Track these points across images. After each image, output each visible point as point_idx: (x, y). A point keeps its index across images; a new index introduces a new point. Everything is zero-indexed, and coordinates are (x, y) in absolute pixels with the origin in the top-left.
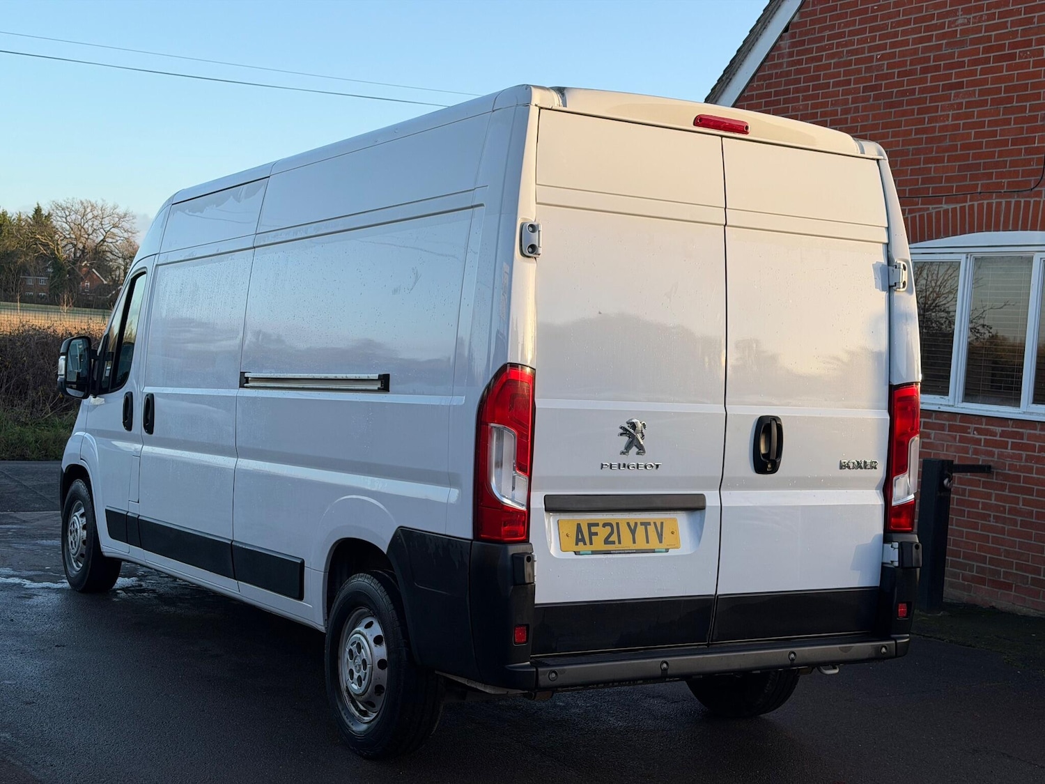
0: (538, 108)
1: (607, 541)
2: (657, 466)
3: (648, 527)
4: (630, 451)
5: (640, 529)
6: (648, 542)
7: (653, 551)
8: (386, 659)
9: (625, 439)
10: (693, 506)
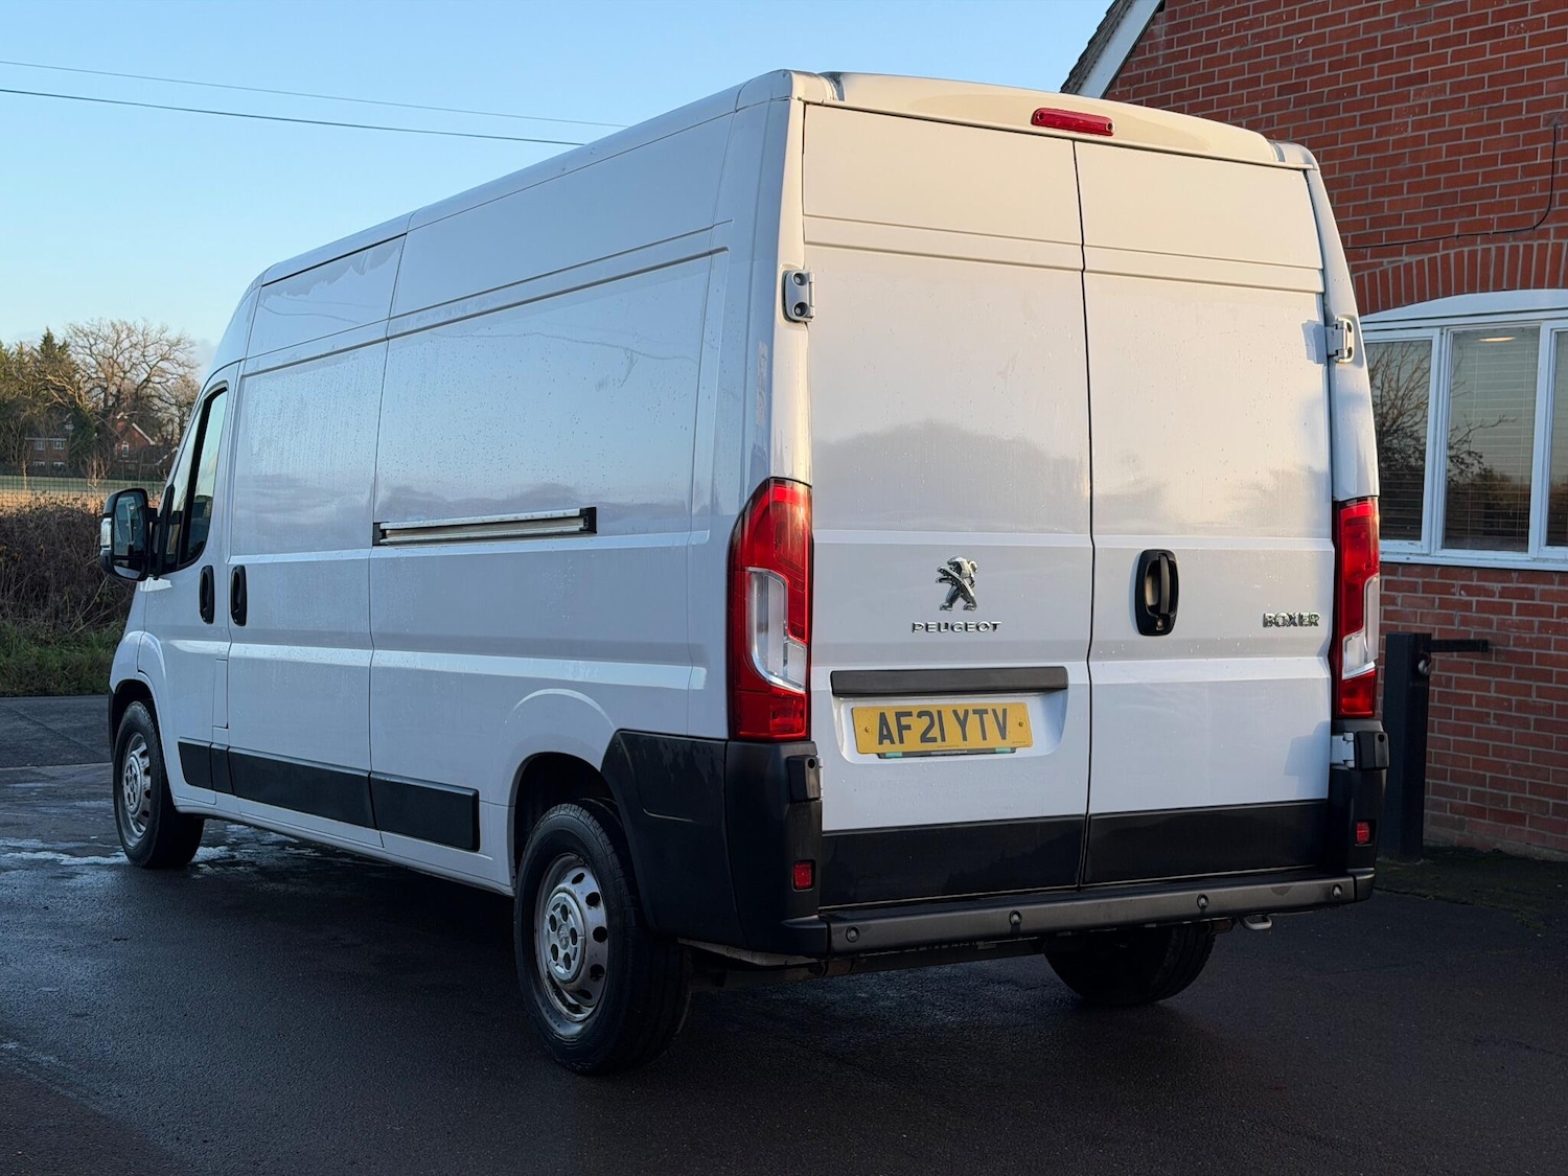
0: (802, 103)
1: (924, 738)
2: (995, 626)
3: (984, 716)
4: (954, 605)
5: (973, 720)
6: (984, 738)
7: (993, 752)
8: (605, 926)
9: (947, 588)
10: (1049, 684)
